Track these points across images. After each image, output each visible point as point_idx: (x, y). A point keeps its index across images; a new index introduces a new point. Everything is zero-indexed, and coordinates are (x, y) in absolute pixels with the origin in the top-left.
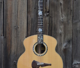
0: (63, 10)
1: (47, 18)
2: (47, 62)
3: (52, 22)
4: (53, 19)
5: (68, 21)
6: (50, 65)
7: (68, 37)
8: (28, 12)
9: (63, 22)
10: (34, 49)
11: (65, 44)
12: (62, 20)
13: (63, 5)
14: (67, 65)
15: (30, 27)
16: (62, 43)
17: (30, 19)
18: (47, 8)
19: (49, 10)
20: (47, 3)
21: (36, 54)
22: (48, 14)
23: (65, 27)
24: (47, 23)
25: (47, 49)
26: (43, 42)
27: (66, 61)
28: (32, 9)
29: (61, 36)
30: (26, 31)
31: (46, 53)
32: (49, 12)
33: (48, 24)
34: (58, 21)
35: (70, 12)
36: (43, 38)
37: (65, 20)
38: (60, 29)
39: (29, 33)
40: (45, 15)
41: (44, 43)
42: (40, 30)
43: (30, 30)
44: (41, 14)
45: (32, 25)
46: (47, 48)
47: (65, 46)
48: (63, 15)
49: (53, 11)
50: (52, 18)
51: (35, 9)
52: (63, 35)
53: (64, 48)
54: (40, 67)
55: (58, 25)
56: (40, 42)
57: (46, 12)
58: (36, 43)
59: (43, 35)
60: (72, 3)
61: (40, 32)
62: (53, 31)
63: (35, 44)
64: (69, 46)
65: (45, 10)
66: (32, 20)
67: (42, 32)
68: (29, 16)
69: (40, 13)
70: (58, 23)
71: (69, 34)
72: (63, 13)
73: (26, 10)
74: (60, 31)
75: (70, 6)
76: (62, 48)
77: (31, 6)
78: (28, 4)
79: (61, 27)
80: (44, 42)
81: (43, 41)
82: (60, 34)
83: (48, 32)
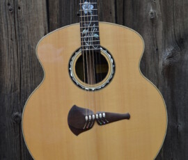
2: (115, 110)
6: (128, 117)
7: (177, 28)
10: (73, 69)
11: (168, 52)
16: (160, 47)
21: (79, 86)
25: (114, 68)
26: (99, 47)
29: (156, 26)
30: (46, 15)
31: (110, 80)
36: (98, 33)
39: (55, 21)
41: (104, 49)
42: (87, 7)
43: (56, 11)
46: (114, 63)
47: (169, 58)
53: (167, 62)
54: (96, 125)
56: (91, 47)
58: (77, 51)
59: (97, 24)
61: (89, 14)
62: (129, 12)
63: (74, 55)
67: (94, 12)
71: (179, 20)
74: (151, 10)
76: (161, 63)
80: (102, 44)
81: (99, 43)
82: (153, 20)
83: (114, 15)
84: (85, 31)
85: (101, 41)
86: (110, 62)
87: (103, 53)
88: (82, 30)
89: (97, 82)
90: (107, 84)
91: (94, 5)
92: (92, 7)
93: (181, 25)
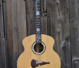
0: (59, 9)
1: (46, 18)
3: (50, 21)
4: (51, 19)
5: (65, 20)
6: (49, 63)
7: (66, 35)
8: (27, 13)
9: (60, 21)
11: (64, 42)
12: (59, 19)
13: (60, 5)
14: (67, 62)
15: (30, 27)
16: (61, 41)
17: (29, 20)
18: (45, 9)
19: (47, 10)
20: (44, 4)
21: (35, 53)
22: (46, 14)
23: (63, 25)
24: (45, 23)
25: (45, 48)
26: (41, 42)
27: (65, 58)
28: (30, 10)
29: (60, 35)
30: (26, 31)
31: (44, 52)
32: (46, 12)
33: (47, 24)
34: (56, 20)
35: (66, 11)
36: (41, 38)
37: (63, 19)
38: (58, 28)
39: (29, 33)
40: (44, 15)
41: (42, 42)
42: (38, 30)
43: (29, 30)
44: (39, 15)
45: (32, 25)
47: (64, 44)
48: (60, 14)
49: (51, 11)
50: (50, 17)
51: (33, 9)
52: (61, 34)
53: (63, 45)
54: (39, 65)
55: (56, 24)
56: (39, 42)
57: (43, 12)
58: (35, 43)
59: (41, 35)
60: (68, 2)
61: (38, 32)
62: (52, 30)
64: (68, 43)
65: (42, 10)
66: (31, 20)
67: (40, 31)
68: (28, 17)
69: (38, 13)
70: (56, 22)
71: (67, 32)
72: (60, 13)
73: (25, 12)
74: (58, 30)
75: (66, 5)
76: (61, 46)
77: (29, 7)
78: (27, 6)
79: (59, 26)
81: (41, 40)
82: (59, 33)
83: (47, 31)
84: (37, 37)
85: (42, 40)
86: (44, 46)
87: (42, 43)
88: (36, 36)
89: (40, 52)
90: (43, 53)
91: (40, 29)
92: (39, 30)
93: (67, 34)
